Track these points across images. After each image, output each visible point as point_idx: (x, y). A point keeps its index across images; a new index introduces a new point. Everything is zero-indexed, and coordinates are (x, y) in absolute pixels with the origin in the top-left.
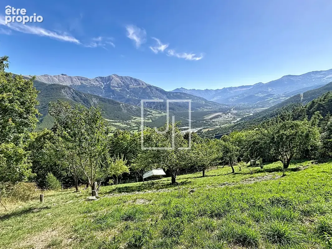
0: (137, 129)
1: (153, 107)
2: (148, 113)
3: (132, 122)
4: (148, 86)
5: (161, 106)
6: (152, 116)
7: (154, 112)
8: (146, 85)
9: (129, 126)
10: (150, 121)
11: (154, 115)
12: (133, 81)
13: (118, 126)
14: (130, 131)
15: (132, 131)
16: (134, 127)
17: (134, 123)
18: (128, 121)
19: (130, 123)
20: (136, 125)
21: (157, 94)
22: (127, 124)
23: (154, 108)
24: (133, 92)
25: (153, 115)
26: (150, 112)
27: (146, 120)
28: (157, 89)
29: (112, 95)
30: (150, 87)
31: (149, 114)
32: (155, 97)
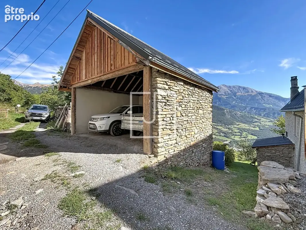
0: (239, 135)
1: (262, 115)
2: (256, 120)
3: (234, 127)
4: (259, 93)
5: (274, 114)
6: (261, 124)
7: (263, 119)
8: (257, 92)
9: (231, 131)
10: (257, 129)
11: (263, 123)
12: (241, 89)
13: (220, 129)
14: (231, 136)
15: (233, 136)
16: (236, 132)
17: (237, 129)
18: (230, 126)
19: (232, 128)
20: (239, 131)
21: (270, 101)
22: (228, 129)
23: (264, 116)
24: (240, 99)
25: (261, 122)
26: (258, 120)
27: (252, 127)
28: (270, 95)
29: (219, 102)
30: (261, 94)
31: (256, 122)
32: (267, 104)
